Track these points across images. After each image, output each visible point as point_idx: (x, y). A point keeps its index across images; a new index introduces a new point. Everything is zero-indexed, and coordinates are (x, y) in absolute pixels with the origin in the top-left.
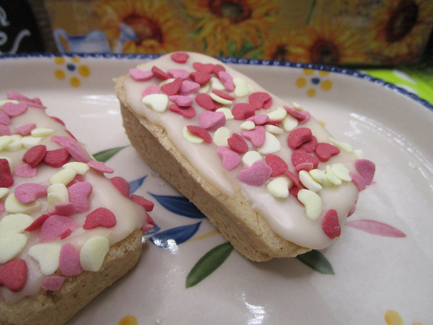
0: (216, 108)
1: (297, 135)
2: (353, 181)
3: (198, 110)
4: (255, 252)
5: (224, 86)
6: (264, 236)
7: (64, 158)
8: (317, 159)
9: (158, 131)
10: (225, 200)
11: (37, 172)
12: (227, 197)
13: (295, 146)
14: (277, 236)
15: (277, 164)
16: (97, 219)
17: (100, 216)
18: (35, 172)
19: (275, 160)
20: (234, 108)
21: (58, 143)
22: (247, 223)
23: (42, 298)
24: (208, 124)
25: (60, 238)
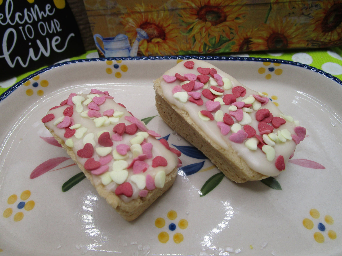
0: (214, 98)
1: (261, 113)
2: (293, 139)
3: (205, 100)
4: (238, 178)
5: (217, 83)
6: (244, 170)
7: (135, 130)
8: (273, 127)
9: (184, 113)
10: (224, 151)
11: (122, 137)
12: (225, 150)
13: (260, 120)
14: (251, 169)
15: (250, 131)
16: (159, 162)
17: (159, 160)
18: (122, 138)
19: (249, 129)
20: (224, 97)
21: (129, 121)
22: (235, 163)
23: (139, 200)
24: (211, 109)
25: (142, 172)
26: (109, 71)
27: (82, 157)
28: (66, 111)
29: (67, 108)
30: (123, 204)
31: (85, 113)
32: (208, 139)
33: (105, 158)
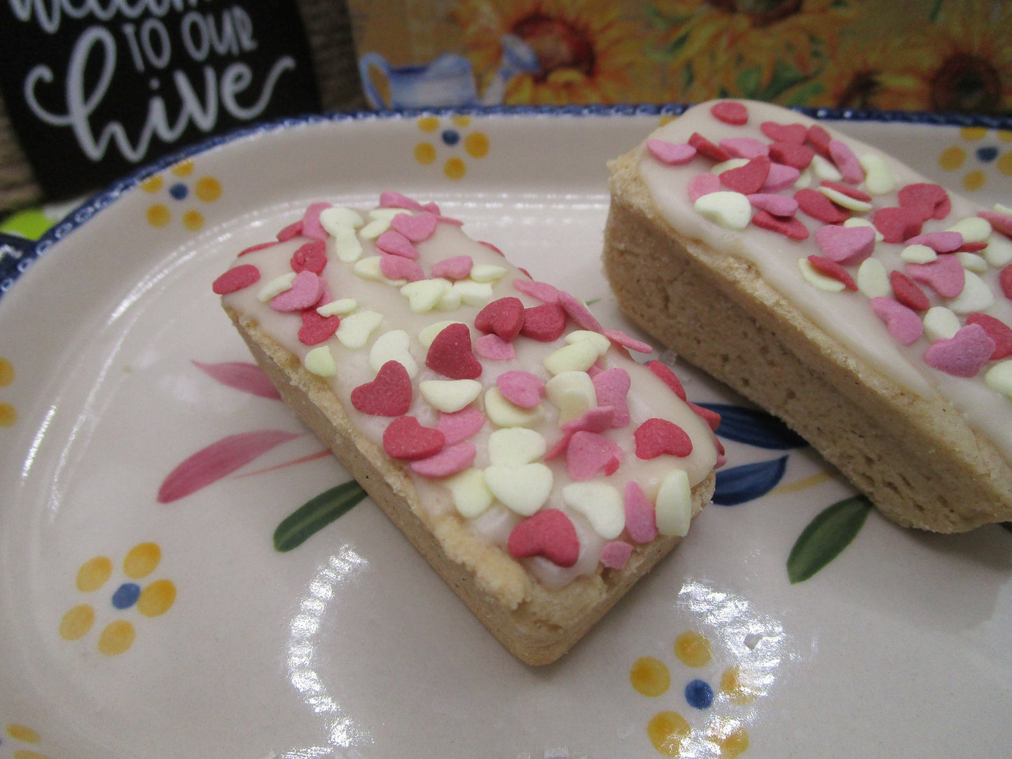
0: (843, 217)
3: (810, 224)
4: (947, 512)
5: (841, 171)
6: (993, 476)
7: (560, 324)
9: (737, 268)
10: (913, 403)
11: (514, 348)
12: (916, 398)
16: (660, 440)
17: (661, 433)
18: (512, 350)
20: (876, 218)
21: (529, 293)
22: (958, 449)
23: (598, 580)
24: (844, 252)
25: (603, 473)
26: (425, 153)
27: (371, 413)
28: (300, 255)
29: (304, 249)
30: (540, 597)
31: (372, 265)
32: (846, 358)
33: (459, 419)
